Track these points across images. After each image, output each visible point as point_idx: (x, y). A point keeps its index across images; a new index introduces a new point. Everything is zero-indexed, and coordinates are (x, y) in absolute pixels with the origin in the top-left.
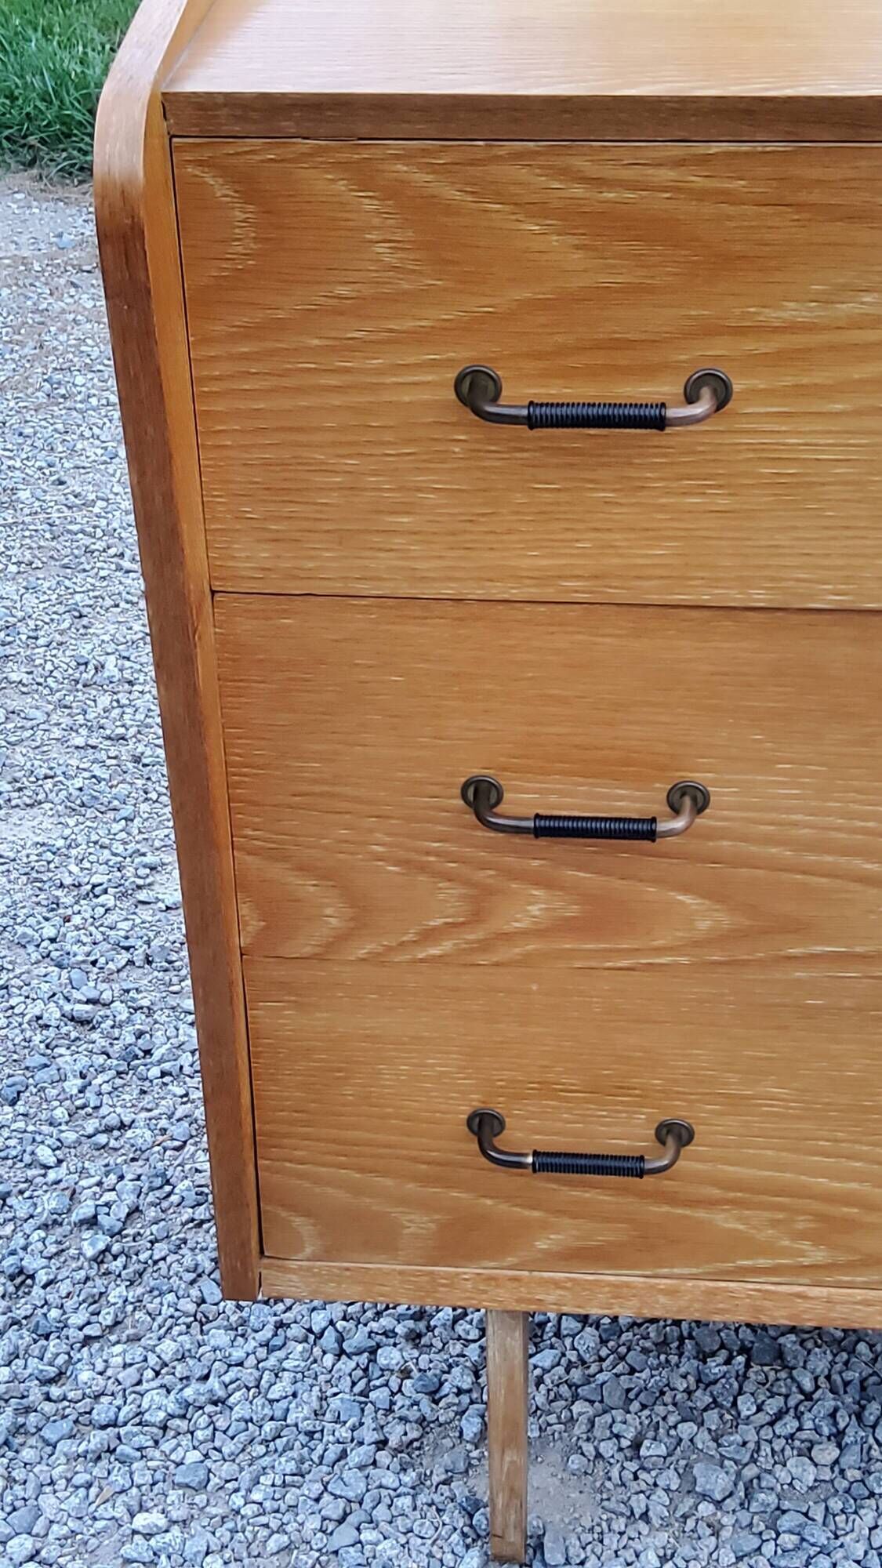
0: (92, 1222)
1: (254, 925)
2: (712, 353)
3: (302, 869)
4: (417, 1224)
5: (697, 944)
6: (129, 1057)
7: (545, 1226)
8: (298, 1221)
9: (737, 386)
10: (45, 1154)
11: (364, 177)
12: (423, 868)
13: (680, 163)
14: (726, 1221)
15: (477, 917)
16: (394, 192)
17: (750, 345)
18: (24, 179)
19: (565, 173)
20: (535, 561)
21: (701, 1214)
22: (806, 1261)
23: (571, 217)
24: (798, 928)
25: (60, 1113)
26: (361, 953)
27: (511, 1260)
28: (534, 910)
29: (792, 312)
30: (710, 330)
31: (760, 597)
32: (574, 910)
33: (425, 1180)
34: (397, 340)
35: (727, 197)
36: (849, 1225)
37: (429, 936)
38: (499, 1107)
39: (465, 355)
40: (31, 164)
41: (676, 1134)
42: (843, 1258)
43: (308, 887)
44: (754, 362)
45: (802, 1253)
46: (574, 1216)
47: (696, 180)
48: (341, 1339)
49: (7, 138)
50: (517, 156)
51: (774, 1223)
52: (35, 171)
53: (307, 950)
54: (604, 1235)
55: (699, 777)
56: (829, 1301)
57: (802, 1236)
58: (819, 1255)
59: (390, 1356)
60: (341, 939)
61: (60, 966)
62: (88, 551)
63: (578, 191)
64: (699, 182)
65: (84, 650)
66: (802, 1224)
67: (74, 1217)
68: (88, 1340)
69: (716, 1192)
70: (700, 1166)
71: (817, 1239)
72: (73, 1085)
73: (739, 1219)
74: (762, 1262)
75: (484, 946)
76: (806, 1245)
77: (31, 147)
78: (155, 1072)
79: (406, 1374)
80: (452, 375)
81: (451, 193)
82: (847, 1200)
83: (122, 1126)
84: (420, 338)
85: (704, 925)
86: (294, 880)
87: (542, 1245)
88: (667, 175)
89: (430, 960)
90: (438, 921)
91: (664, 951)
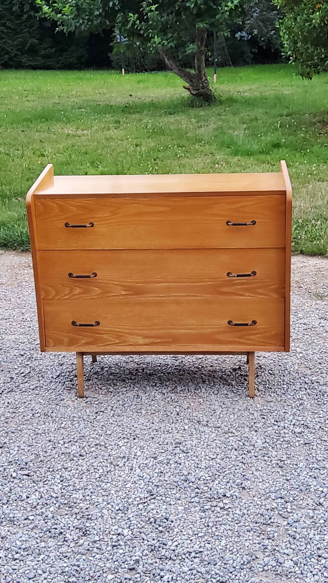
0: (23, 373)
1: (44, 295)
2: (92, 220)
3: (50, 286)
4: (66, 340)
5: (98, 294)
6: (30, 358)
7: (83, 339)
8: (50, 340)
9: (95, 224)
10: (16, 367)
11: (55, 203)
12: (64, 286)
13: (86, 200)
14: (105, 336)
15: (71, 292)
16: (57, 204)
17: (96, 219)
18: (14, 252)
19: (75, 202)
20: (75, 245)
21: (102, 336)
22: (116, 342)
23: (75, 206)
24: (109, 292)
25: (18, 364)
26: (57, 298)
27: (78, 345)
28: (78, 291)
29: (99, 216)
30: (92, 218)
31: (100, 249)
32: (82, 291)
33: (67, 332)
34: (59, 220)
35: (91, 204)
36: (121, 336)
37: (65, 295)
38: (75, 320)
39: (66, 221)
40: (15, 250)
41: (98, 323)
42: (120, 341)
43: (51, 289)
44: (96, 221)
45: (115, 341)
46: (86, 337)
47: (88, 202)
48: (60, 382)
49: (10, 245)
50: (70, 200)
51: (111, 336)
52: (15, 251)
53: (50, 298)
54: (91, 340)
55: (95, 272)
56: (119, 348)
57: (115, 338)
58: (118, 341)
59: (67, 383)
60: (55, 296)
61: (18, 350)
62: (25, 306)
63: (76, 204)
65: (24, 317)
66: (115, 336)
67: (21, 372)
68: (22, 383)
69: (104, 332)
70: (101, 328)
71: (117, 339)
72: (20, 361)
73: (107, 336)
74: (110, 343)
75: (72, 296)
76: (116, 340)
77: (15, 246)
78: (33, 360)
79: (69, 384)
80: (64, 224)
81: (63, 204)
82: (119, 332)
83: (28, 365)
84: (61, 220)
85: (98, 292)
86: (48, 288)
87: (82, 342)
88: (85, 202)
89: (66, 299)
90: (66, 293)
91: (93, 296)
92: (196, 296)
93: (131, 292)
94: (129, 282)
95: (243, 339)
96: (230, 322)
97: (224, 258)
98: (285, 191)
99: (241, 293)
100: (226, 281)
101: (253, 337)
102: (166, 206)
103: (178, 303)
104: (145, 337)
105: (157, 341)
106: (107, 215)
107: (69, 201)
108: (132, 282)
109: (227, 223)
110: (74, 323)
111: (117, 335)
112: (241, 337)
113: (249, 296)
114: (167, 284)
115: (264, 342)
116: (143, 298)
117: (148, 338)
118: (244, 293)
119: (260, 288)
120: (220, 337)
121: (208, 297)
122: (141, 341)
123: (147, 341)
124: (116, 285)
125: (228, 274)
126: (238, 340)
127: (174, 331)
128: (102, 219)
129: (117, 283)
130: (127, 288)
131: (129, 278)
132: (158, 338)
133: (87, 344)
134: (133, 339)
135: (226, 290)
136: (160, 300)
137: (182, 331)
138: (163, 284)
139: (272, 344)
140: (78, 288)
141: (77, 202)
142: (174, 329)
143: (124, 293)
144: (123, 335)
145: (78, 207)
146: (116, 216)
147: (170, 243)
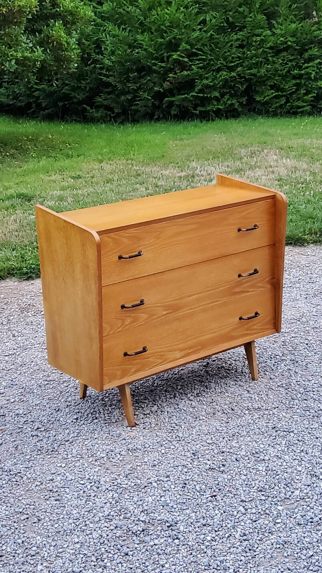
2: (140, 249)
4: (119, 373)
5: (145, 320)
7: (132, 368)
8: (106, 377)
9: (143, 251)
11: (109, 237)
12: (117, 319)
13: (136, 230)
14: (151, 359)
15: (123, 324)
16: (112, 238)
17: (144, 247)
19: (126, 233)
20: (126, 276)
21: (148, 359)
23: (126, 237)
24: (153, 315)
26: (112, 333)
27: (129, 375)
28: (129, 321)
29: (146, 243)
30: (138, 247)
31: (146, 274)
32: (133, 320)
33: (119, 365)
34: (113, 254)
35: (139, 233)
36: (162, 355)
37: (118, 328)
38: (127, 351)
39: (119, 254)
43: (106, 325)
44: (143, 249)
45: (158, 361)
50: (122, 232)
51: (156, 358)
53: (106, 334)
55: (143, 299)
56: (163, 367)
57: (159, 359)
58: (160, 361)
60: (110, 331)
63: (127, 235)
64: (137, 231)
66: (158, 357)
69: (149, 356)
70: (147, 353)
74: (155, 364)
75: (124, 328)
76: (159, 360)
80: (118, 256)
81: (117, 237)
82: (162, 352)
84: (115, 253)
85: (145, 318)
87: (132, 371)
88: (135, 231)
89: (119, 332)
90: (119, 326)
91: (141, 322)
92: (217, 301)
93: (171, 311)
94: (169, 301)
95: (250, 330)
96: (241, 319)
97: (236, 261)
98: (275, 195)
99: (247, 290)
100: (239, 281)
101: (255, 327)
102: (195, 223)
103: (205, 310)
104: (181, 350)
105: (190, 351)
106: (152, 240)
107: (122, 234)
108: (172, 301)
109: (239, 230)
110: (126, 354)
111: (160, 355)
112: (247, 330)
113: (253, 291)
114: (196, 296)
115: (262, 329)
116: (180, 314)
117: (183, 350)
118: (248, 290)
119: (259, 282)
120: (234, 334)
121: (225, 299)
122: (178, 354)
123: (183, 353)
124: (159, 306)
125: (240, 276)
126: (246, 332)
127: (202, 338)
128: (148, 245)
129: (159, 305)
130: (167, 307)
131: (168, 297)
132: (190, 348)
133: (137, 371)
134: (172, 356)
135: (237, 290)
136: (192, 312)
137: (208, 336)
138: (194, 296)
139: (267, 329)
140: (129, 318)
141: (128, 233)
142: (202, 336)
143: (165, 313)
144: (165, 353)
145: (129, 238)
146: (160, 240)
147: (199, 257)
